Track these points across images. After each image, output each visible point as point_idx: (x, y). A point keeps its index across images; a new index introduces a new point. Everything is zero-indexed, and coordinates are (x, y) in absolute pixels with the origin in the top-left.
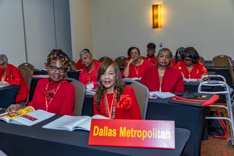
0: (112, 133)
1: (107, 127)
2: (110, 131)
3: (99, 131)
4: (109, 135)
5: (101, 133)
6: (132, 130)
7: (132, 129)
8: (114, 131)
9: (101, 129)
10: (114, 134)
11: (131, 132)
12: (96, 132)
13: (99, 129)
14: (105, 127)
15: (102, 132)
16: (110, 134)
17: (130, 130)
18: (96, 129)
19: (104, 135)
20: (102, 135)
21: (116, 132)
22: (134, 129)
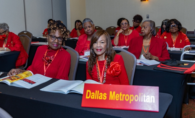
0: (103, 97)
1: (98, 91)
2: (101, 95)
3: (91, 95)
4: (100, 99)
5: (93, 97)
6: (121, 95)
7: (121, 93)
8: (105, 95)
9: (93, 93)
10: (105, 98)
11: (120, 96)
12: (88, 96)
13: (91, 93)
14: (96, 91)
15: (94, 95)
16: (101, 97)
17: (119, 94)
18: (89, 93)
19: (96, 98)
20: (93, 98)
21: (106, 96)
22: (122, 94)
